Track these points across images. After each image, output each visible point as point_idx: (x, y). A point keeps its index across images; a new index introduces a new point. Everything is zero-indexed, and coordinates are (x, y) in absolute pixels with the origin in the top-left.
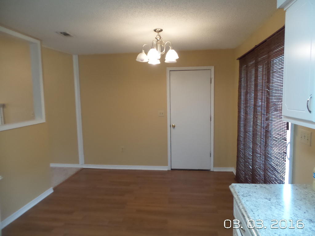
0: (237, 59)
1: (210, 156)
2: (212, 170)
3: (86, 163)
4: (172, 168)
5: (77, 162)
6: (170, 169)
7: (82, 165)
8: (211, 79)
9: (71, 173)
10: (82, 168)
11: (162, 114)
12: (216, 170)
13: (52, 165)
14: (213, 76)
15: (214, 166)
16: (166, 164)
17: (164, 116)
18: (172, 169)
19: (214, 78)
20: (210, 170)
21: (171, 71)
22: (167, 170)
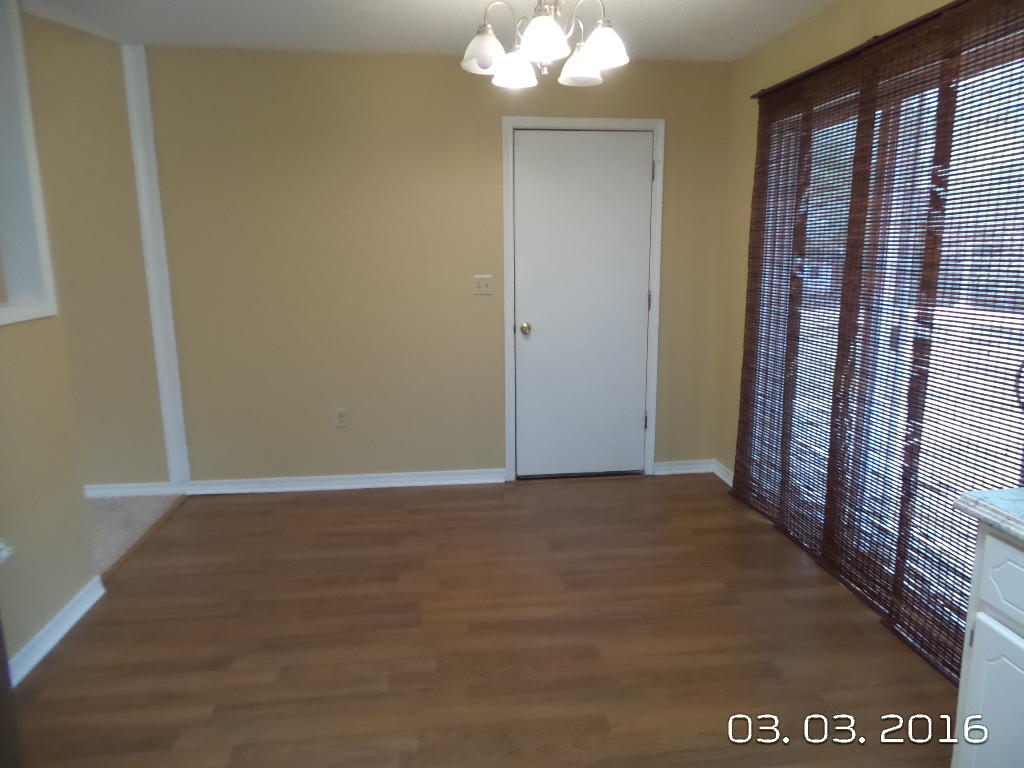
0: (753, 97)
1: (646, 427)
2: (649, 471)
3: (196, 474)
4: (520, 474)
5: (161, 473)
6: (512, 478)
7: (180, 483)
8: (654, 165)
9: (149, 518)
10: (184, 496)
11: (487, 285)
12: (663, 469)
13: (93, 491)
14: (660, 155)
15: (657, 459)
16: (500, 462)
17: (492, 293)
18: (519, 478)
19: (662, 161)
20: (644, 471)
21: (517, 132)
22: (502, 481)
